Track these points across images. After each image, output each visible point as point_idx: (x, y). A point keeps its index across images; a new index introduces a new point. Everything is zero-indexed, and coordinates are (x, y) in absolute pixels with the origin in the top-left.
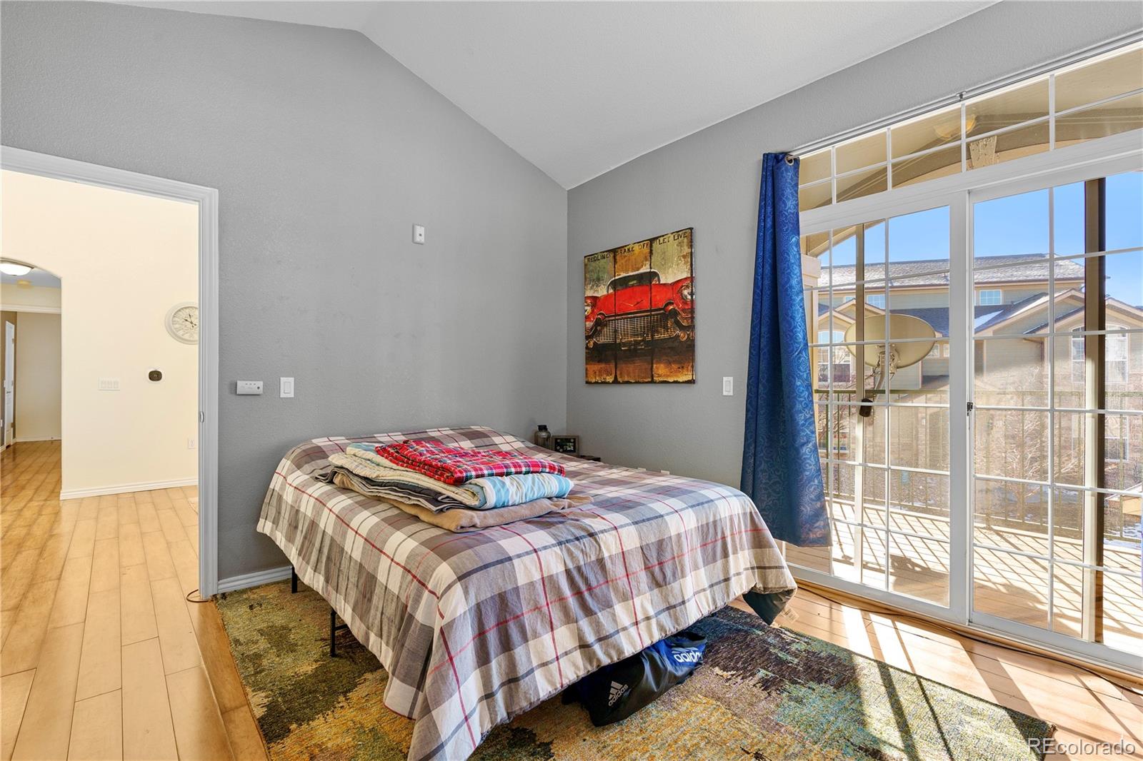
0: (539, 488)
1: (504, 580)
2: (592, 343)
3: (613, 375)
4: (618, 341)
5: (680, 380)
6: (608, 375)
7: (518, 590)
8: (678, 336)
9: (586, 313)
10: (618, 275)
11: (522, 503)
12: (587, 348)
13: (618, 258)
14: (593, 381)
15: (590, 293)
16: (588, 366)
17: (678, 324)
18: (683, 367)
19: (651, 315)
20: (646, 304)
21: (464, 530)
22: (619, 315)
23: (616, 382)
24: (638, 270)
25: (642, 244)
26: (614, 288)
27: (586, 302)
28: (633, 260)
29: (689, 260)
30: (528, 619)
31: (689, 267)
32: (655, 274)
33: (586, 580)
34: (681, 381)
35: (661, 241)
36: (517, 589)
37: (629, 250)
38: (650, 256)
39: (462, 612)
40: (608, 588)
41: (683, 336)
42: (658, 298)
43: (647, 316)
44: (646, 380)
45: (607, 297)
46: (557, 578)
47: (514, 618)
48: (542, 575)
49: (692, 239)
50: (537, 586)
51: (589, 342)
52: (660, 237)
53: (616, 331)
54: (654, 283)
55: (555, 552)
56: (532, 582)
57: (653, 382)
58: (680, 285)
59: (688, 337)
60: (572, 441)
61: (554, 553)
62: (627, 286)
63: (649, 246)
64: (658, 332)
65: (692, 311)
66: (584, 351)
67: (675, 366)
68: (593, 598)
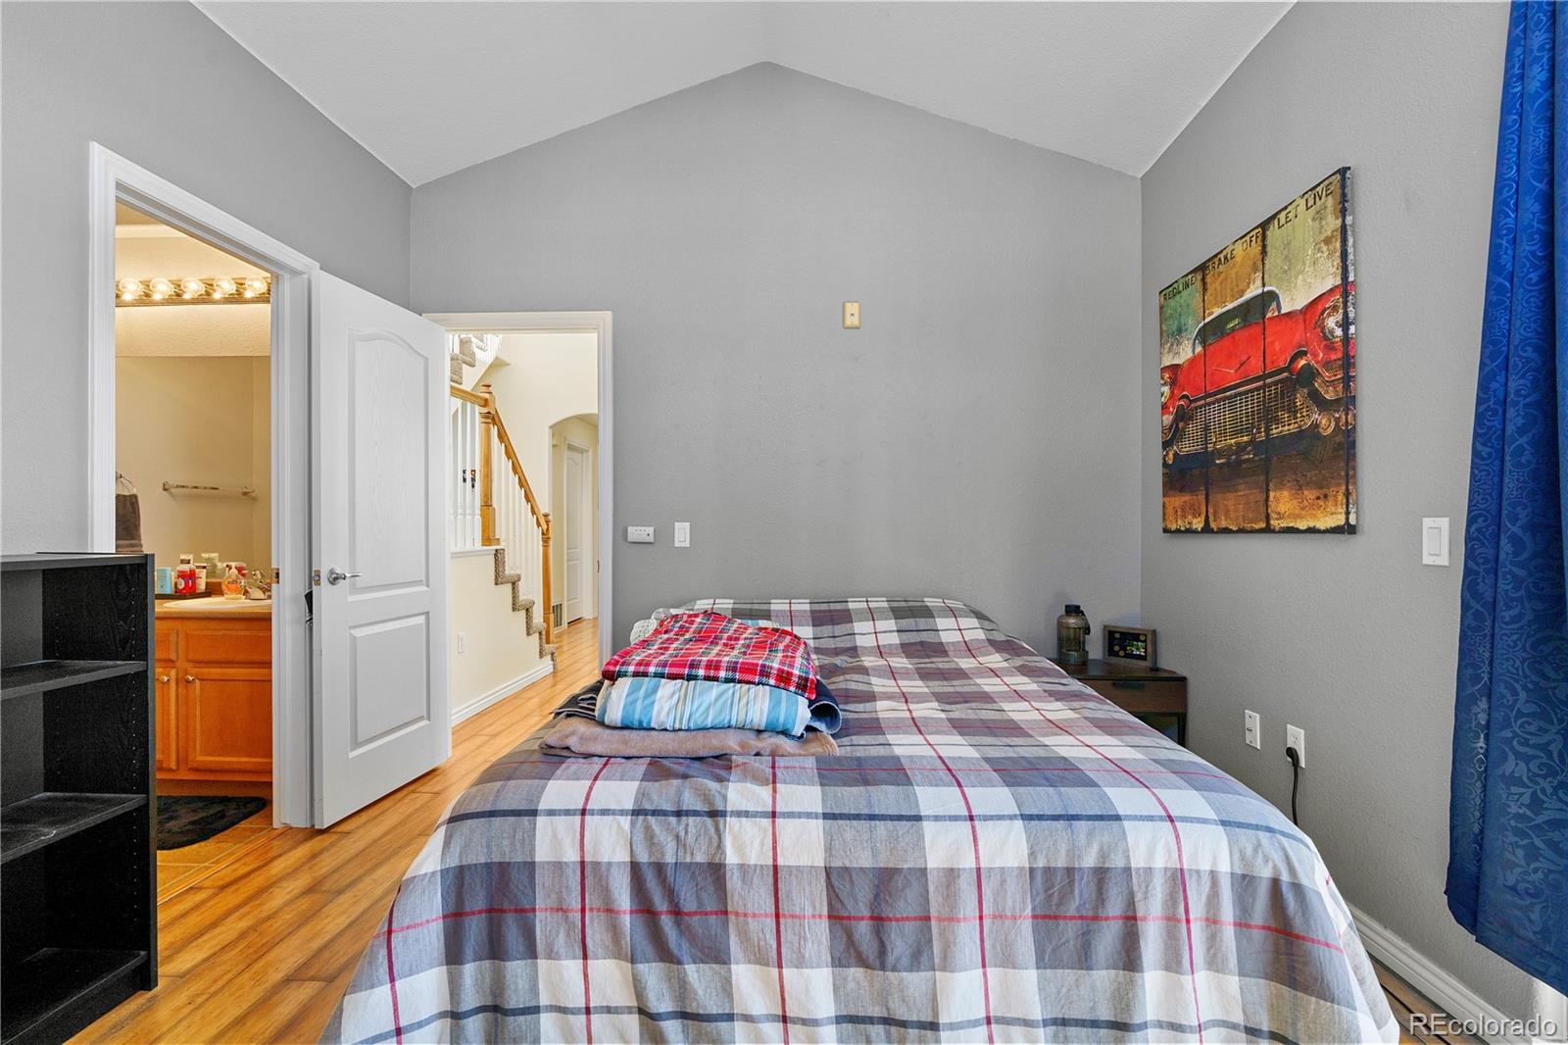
0: (721, 710)
1: (512, 844)
2: (1171, 455)
3: (1203, 516)
4: (1210, 447)
5: (1321, 525)
6: (1195, 517)
7: (534, 867)
8: (1316, 426)
9: (1163, 399)
10: (1210, 314)
11: (680, 730)
12: (1165, 465)
13: (1208, 280)
14: (1173, 527)
15: (1168, 361)
16: (1167, 499)
17: (1316, 398)
18: (1326, 496)
19: (1263, 387)
20: (1256, 366)
21: (552, 752)
22: (1210, 395)
23: (1207, 529)
24: (1241, 297)
25: (1247, 238)
26: (1204, 343)
27: (1162, 378)
28: (1234, 275)
29: (1338, 245)
30: (542, 922)
31: (1338, 261)
32: (1272, 297)
33: (670, 894)
34: (1322, 528)
35: (1283, 221)
36: (531, 866)
37: (1226, 258)
38: (1263, 261)
39: (430, 870)
40: (726, 924)
41: (1326, 424)
42: (1277, 347)
43: (1257, 389)
44: (1257, 527)
45: (1193, 361)
46: (608, 870)
47: (516, 911)
48: (582, 857)
49: (1344, 195)
50: (570, 872)
51: (1167, 452)
52: (1280, 211)
53: (1206, 429)
54: (1269, 315)
55: (619, 824)
56: (560, 863)
57: (1268, 530)
58: (1320, 308)
59: (1337, 425)
60: (1142, 638)
61: (615, 826)
62: (1224, 334)
63: (1259, 239)
64: (1277, 420)
65: (1348, 363)
66: (1160, 470)
67: (1310, 494)
68: (681, 931)
